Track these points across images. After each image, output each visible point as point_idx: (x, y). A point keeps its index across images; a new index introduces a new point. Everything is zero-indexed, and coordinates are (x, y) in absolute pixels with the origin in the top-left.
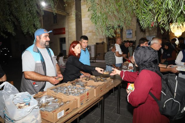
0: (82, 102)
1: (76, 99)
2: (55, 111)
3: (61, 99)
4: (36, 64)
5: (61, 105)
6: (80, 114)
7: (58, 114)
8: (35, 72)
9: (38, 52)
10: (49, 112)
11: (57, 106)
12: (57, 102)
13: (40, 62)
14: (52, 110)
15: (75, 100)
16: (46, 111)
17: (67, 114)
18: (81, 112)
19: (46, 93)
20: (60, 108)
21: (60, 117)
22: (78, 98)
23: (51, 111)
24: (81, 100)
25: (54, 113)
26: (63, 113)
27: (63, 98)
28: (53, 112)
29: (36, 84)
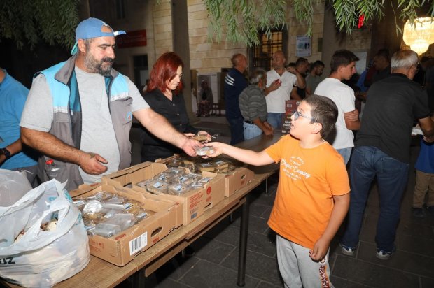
0: (194, 210)
1: (177, 204)
2: (124, 235)
3: (139, 203)
4: (56, 115)
5: (140, 220)
6: (188, 241)
7: (130, 243)
8: (50, 134)
10: (106, 237)
11: (129, 221)
12: (130, 212)
14: (116, 233)
15: (176, 206)
16: (99, 235)
17: (157, 242)
18: (191, 235)
19: (101, 187)
20: (137, 228)
21: (136, 251)
22: (184, 200)
23: (112, 235)
24: (191, 207)
25: (121, 240)
26: (144, 240)
27: (143, 199)
28: (116, 239)
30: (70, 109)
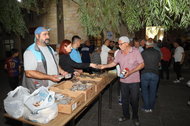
0: (88, 96)
3: (68, 95)
4: (38, 63)
8: (36, 71)
9: (39, 51)
13: (41, 61)
22: (85, 92)
29: (38, 84)
30: (42, 61)
